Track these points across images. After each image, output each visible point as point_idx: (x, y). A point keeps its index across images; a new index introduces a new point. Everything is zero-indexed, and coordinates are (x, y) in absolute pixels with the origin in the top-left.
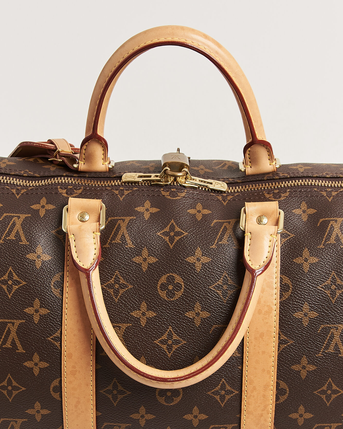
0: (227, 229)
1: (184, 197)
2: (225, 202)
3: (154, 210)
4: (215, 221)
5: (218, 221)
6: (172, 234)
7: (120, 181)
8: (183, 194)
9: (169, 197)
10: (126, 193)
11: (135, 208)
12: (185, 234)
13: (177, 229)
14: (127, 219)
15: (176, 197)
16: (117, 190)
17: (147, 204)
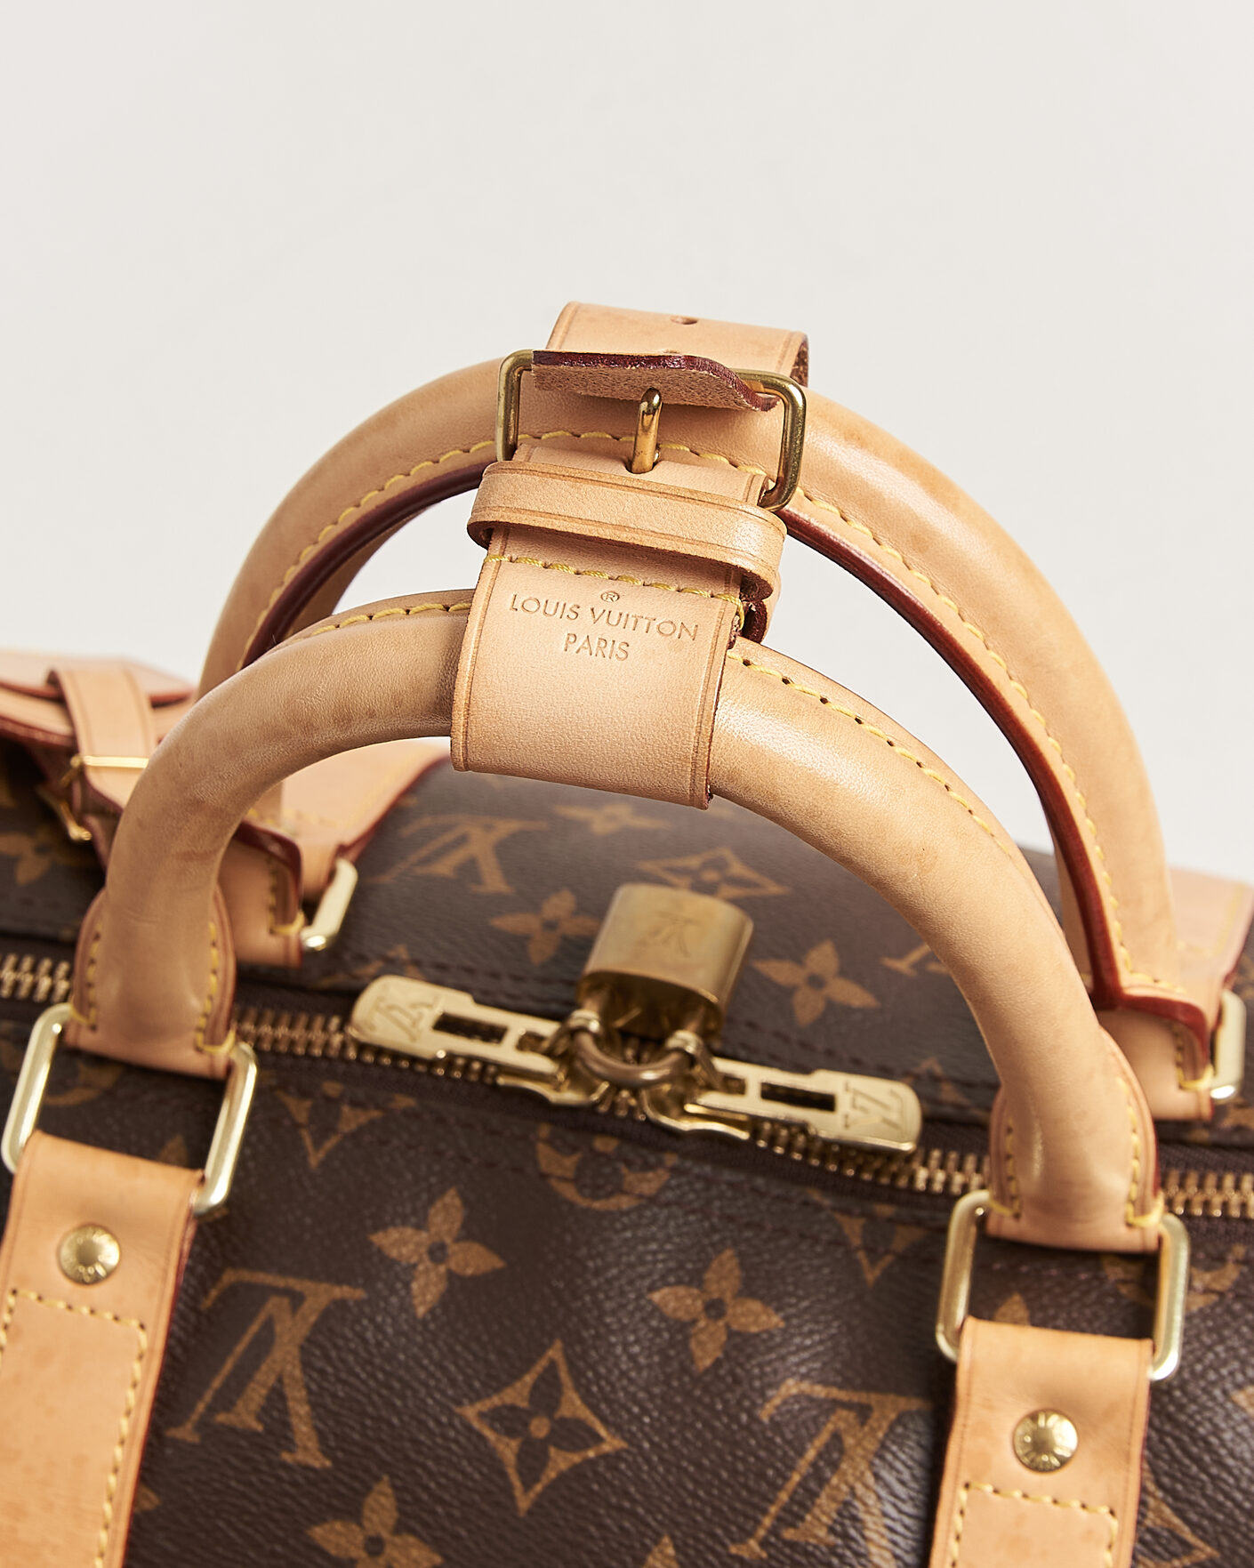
0: (842, 1451)
1: (652, 1200)
2: (873, 1262)
3: (475, 1260)
4: (791, 1387)
5: (805, 1386)
6: (540, 1428)
7: (341, 1029)
8: (649, 1183)
9: (569, 1192)
10: (351, 1119)
11: (376, 1229)
12: (606, 1448)
13: (573, 1405)
14: (319, 1295)
15: (610, 1195)
16: (304, 1094)
17: (447, 1214)
